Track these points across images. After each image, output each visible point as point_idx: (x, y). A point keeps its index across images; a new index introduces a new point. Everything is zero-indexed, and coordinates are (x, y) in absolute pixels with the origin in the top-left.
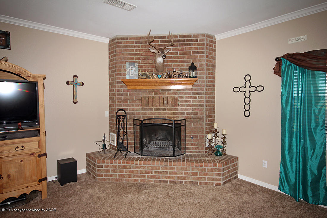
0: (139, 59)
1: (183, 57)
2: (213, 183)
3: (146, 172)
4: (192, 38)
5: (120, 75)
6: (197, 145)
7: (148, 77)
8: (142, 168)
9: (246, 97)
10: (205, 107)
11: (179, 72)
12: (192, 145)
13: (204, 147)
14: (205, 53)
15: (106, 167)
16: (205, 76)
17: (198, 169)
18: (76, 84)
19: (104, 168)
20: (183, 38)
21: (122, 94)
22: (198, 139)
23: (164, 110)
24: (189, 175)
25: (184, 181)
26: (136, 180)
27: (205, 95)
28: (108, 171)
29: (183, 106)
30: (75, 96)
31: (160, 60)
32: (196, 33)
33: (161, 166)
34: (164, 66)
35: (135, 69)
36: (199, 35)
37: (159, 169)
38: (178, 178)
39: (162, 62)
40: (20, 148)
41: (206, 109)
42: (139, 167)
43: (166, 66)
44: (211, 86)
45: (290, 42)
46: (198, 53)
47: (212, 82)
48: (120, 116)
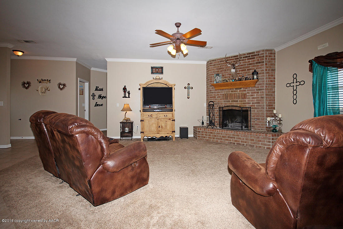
0: (222, 71)
1: (249, 67)
2: (265, 147)
3: (223, 137)
4: (255, 54)
5: (212, 81)
6: (259, 125)
7: (227, 81)
9: (294, 90)
10: (265, 99)
11: (245, 77)
12: (256, 124)
13: (265, 126)
14: (265, 62)
15: (202, 132)
16: (265, 77)
17: (254, 137)
18: (189, 88)
19: (201, 133)
20: (249, 54)
21: (212, 93)
22: (260, 120)
23: (237, 101)
24: (248, 140)
25: (245, 144)
26: (217, 141)
27: (265, 91)
28: (203, 134)
29: (249, 98)
30: (188, 95)
31: (233, 71)
32: (258, 50)
34: (236, 74)
35: (219, 77)
36: (260, 51)
37: (230, 135)
38: (242, 142)
39: (234, 71)
40: (166, 116)
41: (266, 100)
42: (219, 134)
43: (238, 74)
44: (271, 84)
45: (319, 49)
46: (260, 63)
47: (271, 81)
48: (210, 105)
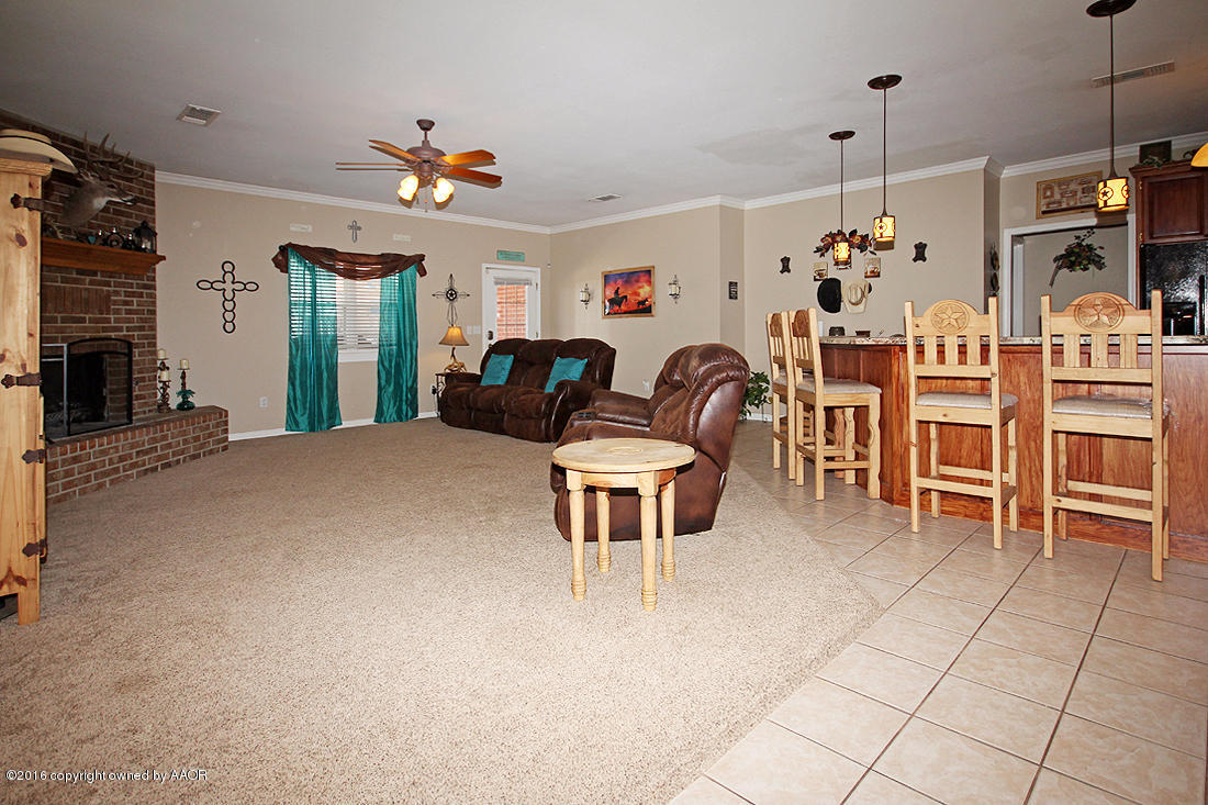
6: (145, 398)
8: (111, 451)
9: (226, 299)
12: (137, 396)
22: (147, 383)
23: (83, 320)
33: (147, 438)
37: (143, 444)
